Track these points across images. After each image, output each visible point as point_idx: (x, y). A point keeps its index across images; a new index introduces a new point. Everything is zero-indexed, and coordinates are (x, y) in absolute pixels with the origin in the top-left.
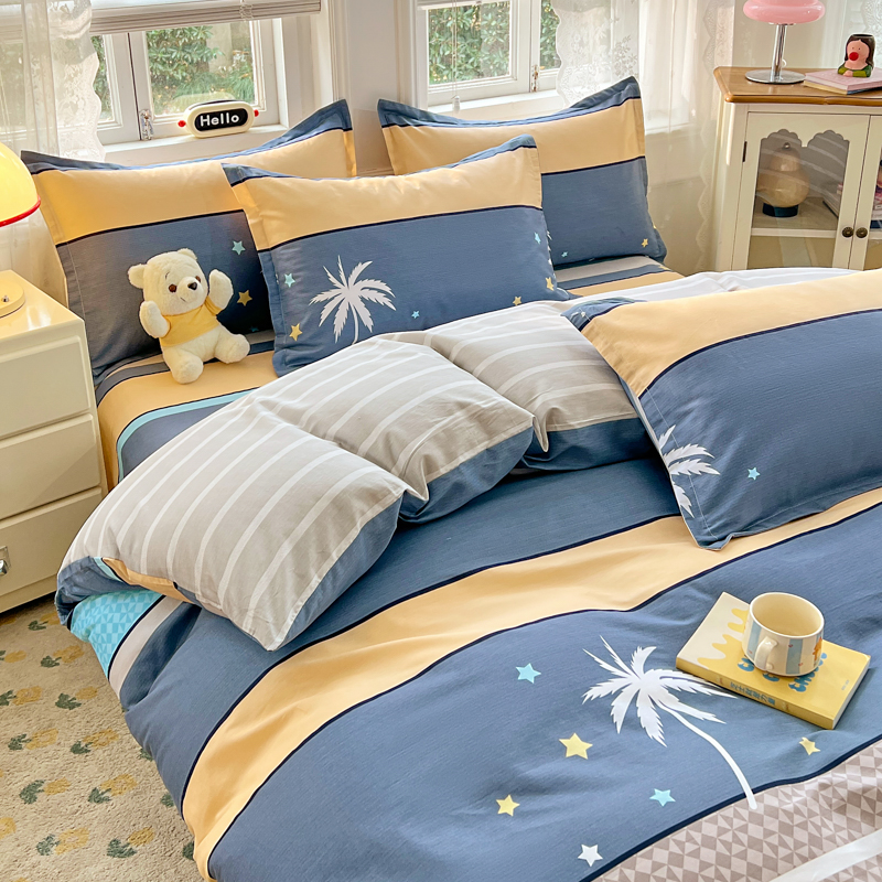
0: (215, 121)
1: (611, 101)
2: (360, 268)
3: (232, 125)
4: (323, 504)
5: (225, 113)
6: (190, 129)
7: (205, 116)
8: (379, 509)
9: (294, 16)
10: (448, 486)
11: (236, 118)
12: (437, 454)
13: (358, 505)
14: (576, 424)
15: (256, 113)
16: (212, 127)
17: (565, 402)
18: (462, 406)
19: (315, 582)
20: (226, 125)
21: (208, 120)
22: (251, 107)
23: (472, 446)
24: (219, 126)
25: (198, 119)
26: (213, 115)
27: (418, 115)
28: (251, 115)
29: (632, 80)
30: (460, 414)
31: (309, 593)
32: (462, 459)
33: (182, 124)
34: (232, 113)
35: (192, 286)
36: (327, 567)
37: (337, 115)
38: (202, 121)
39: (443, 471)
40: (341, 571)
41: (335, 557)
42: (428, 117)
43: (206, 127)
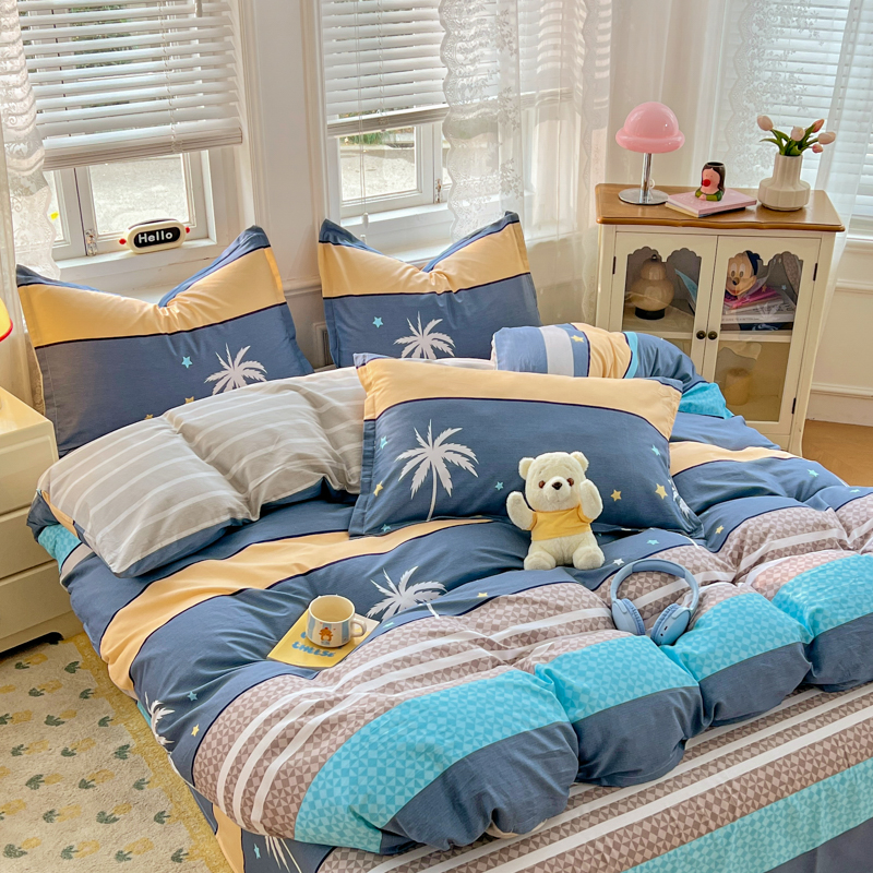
0: (151, 238)
3: (166, 241)
5: (160, 231)
6: (129, 245)
7: (142, 234)
9: (219, 148)
11: (170, 235)
15: (188, 230)
16: (149, 244)
20: (161, 242)
21: (145, 238)
22: (183, 225)
24: (155, 243)
25: (137, 237)
26: (149, 233)
28: (183, 232)
33: (123, 242)
34: (166, 231)
38: (140, 238)
43: (144, 244)
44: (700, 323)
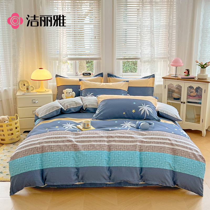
0: (86, 74)
1: (149, 78)
2: (92, 94)
3: (88, 75)
4: (52, 107)
6: (82, 75)
7: (84, 73)
8: (58, 109)
9: (98, 60)
10: (69, 109)
12: (69, 106)
13: (56, 108)
14: (89, 107)
16: (85, 75)
17: (89, 104)
18: (75, 102)
19: (48, 113)
20: (87, 75)
22: (91, 73)
23: (74, 106)
24: (86, 75)
26: (86, 73)
27: (114, 76)
28: (91, 74)
29: (154, 75)
30: (74, 103)
31: (46, 114)
32: (71, 107)
34: (89, 73)
35: (69, 93)
36: (49, 113)
37: (101, 75)
38: (84, 74)
39: (69, 108)
40: (51, 113)
41: (51, 112)
42: (116, 77)
43: (84, 75)
44: (182, 100)
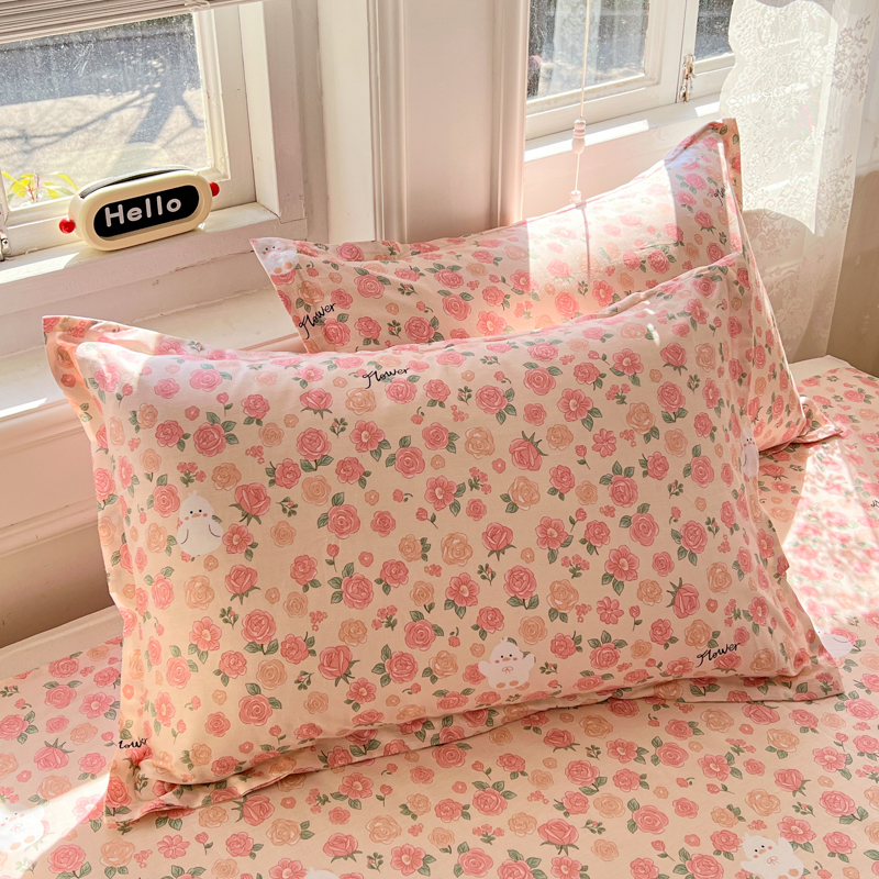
0: (135, 214)
3: (168, 217)
5: (153, 197)
7: (113, 208)
11: (175, 205)
15: (215, 189)
16: (130, 227)
20: (156, 220)
21: (120, 214)
24: (145, 223)
25: (101, 213)
26: (128, 204)
28: (204, 194)
33: (68, 226)
34: (167, 195)
38: (109, 216)
